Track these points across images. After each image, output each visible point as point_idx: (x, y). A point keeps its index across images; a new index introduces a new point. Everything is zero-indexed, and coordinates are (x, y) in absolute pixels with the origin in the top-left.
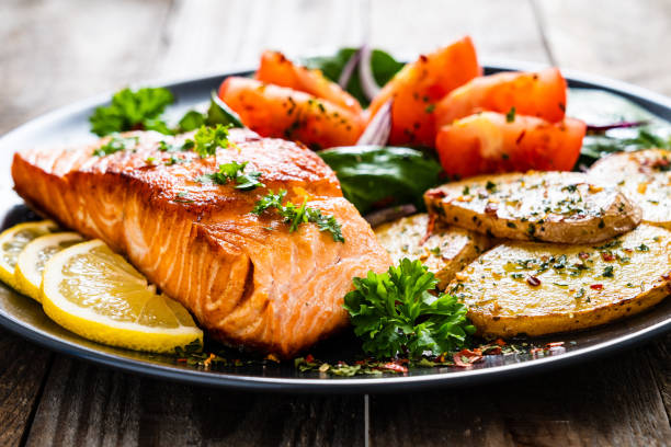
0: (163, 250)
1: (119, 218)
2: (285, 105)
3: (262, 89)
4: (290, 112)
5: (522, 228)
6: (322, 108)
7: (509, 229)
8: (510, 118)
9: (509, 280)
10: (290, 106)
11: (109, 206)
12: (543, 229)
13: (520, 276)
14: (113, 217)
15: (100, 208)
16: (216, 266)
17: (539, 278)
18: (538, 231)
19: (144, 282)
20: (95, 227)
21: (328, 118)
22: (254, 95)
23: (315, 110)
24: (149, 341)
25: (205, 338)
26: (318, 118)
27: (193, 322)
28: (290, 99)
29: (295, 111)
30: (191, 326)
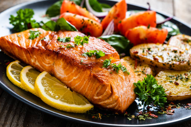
0: (74, 78)
1: (52, 64)
2: (81, 21)
3: (75, 16)
4: (82, 23)
5: (168, 66)
6: (92, 22)
7: (163, 66)
8: (148, 28)
9: (169, 83)
10: (83, 21)
11: (47, 60)
12: (174, 66)
13: (172, 81)
14: (49, 64)
15: (44, 61)
16: (100, 87)
17: (177, 82)
18: (172, 67)
19: (66, 87)
20: (39, 65)
21: (93, 25)
22: (72, 18)
23: (90, 22)
24: (80, 110)
25: (94, 107)
26: (90, 25)
27: (89, 102)
28: (83, 19)
29: (84, 23)
30: (89, 103)
